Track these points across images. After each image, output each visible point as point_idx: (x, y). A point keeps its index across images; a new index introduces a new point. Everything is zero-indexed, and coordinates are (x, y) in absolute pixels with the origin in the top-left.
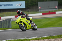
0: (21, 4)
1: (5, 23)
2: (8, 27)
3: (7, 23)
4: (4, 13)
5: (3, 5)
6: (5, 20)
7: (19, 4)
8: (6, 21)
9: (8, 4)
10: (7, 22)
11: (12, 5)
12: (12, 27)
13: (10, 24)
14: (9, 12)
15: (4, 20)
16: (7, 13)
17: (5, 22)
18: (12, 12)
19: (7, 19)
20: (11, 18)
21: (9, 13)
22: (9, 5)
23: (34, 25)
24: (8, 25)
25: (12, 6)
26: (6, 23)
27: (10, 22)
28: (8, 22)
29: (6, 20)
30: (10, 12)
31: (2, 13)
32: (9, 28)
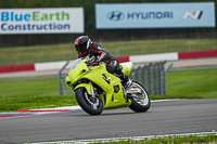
0: (201, 13)
1: (143, 76)
2: (153, 92)
3: (149, 79)
4: (141, 42)
5: (138, 16)
6: (142, 66)
7: (194, 13)
8: (146, 72)
9: (155, 11)
10: (149, 74)
11: (168, 15)
12: (167, 93)
13: (160, 80)
14: (159, 38)
15: (139, 68)
16: (149, 42)
17: (143, 73)
18: (169, 41)
19: (151, 64)
20: (165, 62)
21: (157, 41)
22: (157, 15)
23: (138, 94)
24: (152, 84)
25: (170, 20)
26: (146, 77)
27: (160, 76)
28: (154, 73)
29: (145, 67)
30: (161, 41)
31: (133, 42)
32: (158, 96)
